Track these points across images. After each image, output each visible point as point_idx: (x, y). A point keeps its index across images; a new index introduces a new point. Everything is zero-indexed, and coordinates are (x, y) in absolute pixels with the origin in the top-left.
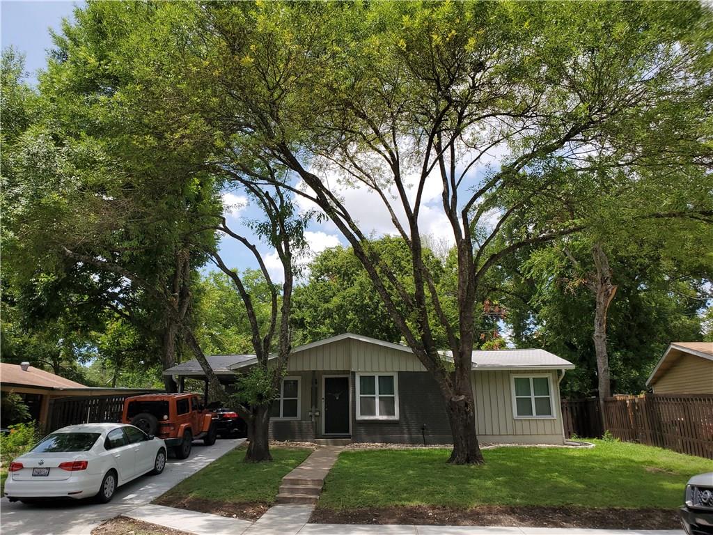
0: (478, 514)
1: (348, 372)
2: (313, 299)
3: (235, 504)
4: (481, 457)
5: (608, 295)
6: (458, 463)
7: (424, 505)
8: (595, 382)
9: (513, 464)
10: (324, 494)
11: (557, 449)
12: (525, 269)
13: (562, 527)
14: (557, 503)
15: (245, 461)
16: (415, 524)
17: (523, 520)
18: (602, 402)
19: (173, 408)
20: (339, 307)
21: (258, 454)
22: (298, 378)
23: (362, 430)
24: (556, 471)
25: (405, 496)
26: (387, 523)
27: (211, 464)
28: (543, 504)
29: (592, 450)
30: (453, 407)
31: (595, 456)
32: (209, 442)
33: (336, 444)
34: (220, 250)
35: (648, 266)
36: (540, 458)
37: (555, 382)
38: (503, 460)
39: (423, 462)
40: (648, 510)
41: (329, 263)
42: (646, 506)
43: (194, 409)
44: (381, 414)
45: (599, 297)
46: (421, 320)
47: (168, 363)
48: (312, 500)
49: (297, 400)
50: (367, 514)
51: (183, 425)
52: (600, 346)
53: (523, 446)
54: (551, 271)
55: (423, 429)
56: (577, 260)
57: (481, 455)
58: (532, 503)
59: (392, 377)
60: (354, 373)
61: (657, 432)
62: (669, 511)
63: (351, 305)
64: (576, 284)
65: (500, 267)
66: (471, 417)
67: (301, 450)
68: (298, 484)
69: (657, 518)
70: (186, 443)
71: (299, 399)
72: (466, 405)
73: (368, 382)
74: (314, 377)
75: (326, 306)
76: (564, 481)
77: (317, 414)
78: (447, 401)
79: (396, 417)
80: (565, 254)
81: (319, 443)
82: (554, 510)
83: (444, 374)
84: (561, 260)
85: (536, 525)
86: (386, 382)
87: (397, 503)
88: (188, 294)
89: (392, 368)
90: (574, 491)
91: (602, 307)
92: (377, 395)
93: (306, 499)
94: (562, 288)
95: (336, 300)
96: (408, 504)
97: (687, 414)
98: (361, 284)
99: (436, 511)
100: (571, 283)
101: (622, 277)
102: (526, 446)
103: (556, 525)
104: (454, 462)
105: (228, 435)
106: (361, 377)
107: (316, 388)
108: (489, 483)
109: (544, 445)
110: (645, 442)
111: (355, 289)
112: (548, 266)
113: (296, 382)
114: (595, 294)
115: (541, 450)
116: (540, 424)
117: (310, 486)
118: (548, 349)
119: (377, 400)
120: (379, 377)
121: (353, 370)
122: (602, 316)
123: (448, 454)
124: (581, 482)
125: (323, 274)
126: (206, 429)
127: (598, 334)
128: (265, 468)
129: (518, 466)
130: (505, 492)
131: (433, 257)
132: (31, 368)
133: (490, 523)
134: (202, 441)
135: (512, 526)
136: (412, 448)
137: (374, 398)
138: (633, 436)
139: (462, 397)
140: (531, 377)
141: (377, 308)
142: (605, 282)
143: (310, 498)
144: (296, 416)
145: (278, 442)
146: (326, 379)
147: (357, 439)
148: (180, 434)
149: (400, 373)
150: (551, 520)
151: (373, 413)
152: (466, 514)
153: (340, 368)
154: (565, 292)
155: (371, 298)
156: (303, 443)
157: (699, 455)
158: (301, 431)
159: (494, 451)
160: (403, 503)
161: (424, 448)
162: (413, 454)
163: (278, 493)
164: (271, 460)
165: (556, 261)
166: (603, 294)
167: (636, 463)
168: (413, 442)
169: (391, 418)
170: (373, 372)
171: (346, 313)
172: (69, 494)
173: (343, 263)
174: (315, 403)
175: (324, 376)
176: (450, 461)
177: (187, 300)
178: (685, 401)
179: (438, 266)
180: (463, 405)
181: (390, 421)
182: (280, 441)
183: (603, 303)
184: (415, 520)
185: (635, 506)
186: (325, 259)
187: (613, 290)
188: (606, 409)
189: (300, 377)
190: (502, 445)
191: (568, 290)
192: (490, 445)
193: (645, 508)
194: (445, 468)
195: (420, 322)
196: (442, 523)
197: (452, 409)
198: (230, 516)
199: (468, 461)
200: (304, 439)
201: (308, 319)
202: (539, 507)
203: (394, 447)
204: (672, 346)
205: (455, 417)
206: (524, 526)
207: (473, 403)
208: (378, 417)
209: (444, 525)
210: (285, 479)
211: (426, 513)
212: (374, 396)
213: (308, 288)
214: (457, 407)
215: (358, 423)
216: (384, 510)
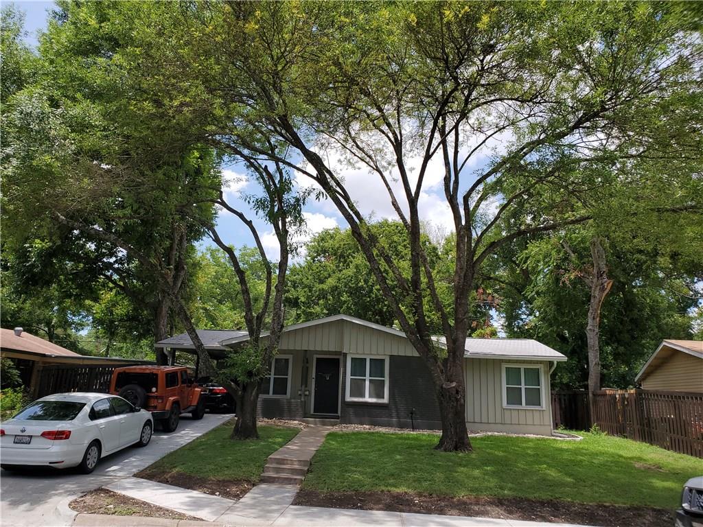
0: (465, 503)
1: (340, 353)
2: (308, 279)
3: (220, 481)
4: (469, 444)
5: (603, 289)
6: (445, 450)
7: (410, 491)
8: (585, 375)
9: (501, 454)
10: (310, 475)
11: (544, 440)
12: (522, 259)
13: (550, 521)
14: (545, 496)
15: (232, 437)
16: (400, 511)
17: (510, 512)
18: (591, 395)
19: (161, 381)
20: (334, 289)
21: (245, 431)
22: (290, 357)
23: (351, 411)
24: (545, 463)
25: (391, 481)
26: (372, 509)
27: (197, 438)
28: (531, 497)
29: (580, 442)
30: (443, 393)
31: (582, 449)
32: (197, 416)
33: (324, 424)
34: (217, 225)
35: (645, 262)
36: (528, 448)
37: (546, 373)
38: (491, 448)
39: (410, 447)
40: (637, 509)
41: (326, 244)
42: (636, 503)
43: (183, 382)
44: (370, 397)
45: (595, 291)
46: (416, 305)
47: (161, 336)
48: (297, 481)
49: (287, 379)
50: (352, 498)
51: (172, 399)
52: (593, 338)
53: (511, 435)
54: (547, 262)
56: (574, 252)
57: (470, 443)
58: (520, 495)
59: (383, 361)
60: (345, 355)
61: (646, 429)
62: (659, 510)
63: (345, 287)
64: (572, 277)
65: (496, 256)
66: (461, 404)
67: (289, 428)
68: (284, 464)
69: (648, 517)
70: (173, 416)
71: (289, 377)
72: (457, 392)
73: (359, 364)
74: (305, 356)
75: (321, 286)
76: (553, 473)
77: (307, 393)
78: (438, 388)
79: (386, 400)
80: (562, 246)
81: (307, 422)
82: (542, 504)
83: (435, 360)
84: (558, 252)
85: (524, 519)
86: (377, 365)
87: (384, 488)
88: (183, 268)
89: (384, 351)
90: (564, 485)
91: (597, 300)
92: (368, 378)
93: (291, 479)
94: (557, 280)
95: (331, 282)
96: (395, 490)
97: (677, 412)
98: (357, 267)
99: (422, 499)
100: (567, 275)
101: (618, 272)
102: (514, 436)
103: (545, 519)
104: (442, 448)
105: (217, 410)
106: (352, 359)
107: (307, 368)
108: (476, 472)
109: (532, 436)
110: (633, 436)
111: (350, 271)
112: (545, 257)
113: (287, 361)
114: (591, 288)
115: (529, 440)
116: (529, 415)
117: (296, 467)
118: (539, 339)
119: (367, 383)
120: (370, 359)
121: (344, 351)
122: (596, 310)
123: (436, 441)
124: (570, 475)
125: (319, 255)
126: (195, 403)
127: (591, 327)
128: (252, 445)
129: (506, 457)
130: (493, 482)
131: (430, 243)
132: (24, 334)
133: (477, 514)
134: (190, 415)
135: (499, 518)
136: (400, 432)
137: (365, 380)
138: (621, 431)
139: (454, 384)
140: (522, 367)
141: (371, 291)
142: (601, 276)
143: (296, 479)
144: (286, 394)
145: (267, 420)
146: (317, 359)
147: (345, 420)
148: (168, 407)
149: (391, 357)
150: (538, 513)
151: (363, 395)
152: (453, 503)
153: (332, 349)
154: (561, 284)
155: (366, 281)
156: (292, 422)
157: (687, 453)
158: (290, 411)
159: (482, 439)
160: (389, 488)
161: (412, 432)
162: (400, 439)
163: (263, 471)
164: (258, 437)
165: (553, 253)
166: (599, 287)
167: (625, 458)
168: (402, 426)
169: (380, 401)
170: (364, 354)
171: (340, 294)
172: (50, 463)
173: (340, 245)
174: (305, 381)
175: (315, 356)
176: (438, 447)
177: (182, 273)
178: (675, 399)
179: (434, 252)
180: (454, 392)
181: (380, 404)
182: (268, 419)
183: (598, 296)
184: (401, 506)
185: (625, 504)
186: (323, 239)
187: (608, 284)
188: (595, 402)
189: (292, 356)
190: (490, 434)
191: (563, 282)
192: (478, 433)
193: (635, 506)
194: (432, 454)
195: (414, 307)
196: (429, 511)
197: (442, 395)
198: (213, 494)
199: (456, 448)
200: (292, 418)
201: (303, 299)
202: (528, 500)
203: (382, 430)
204: (664, 343)
205: (445, 404)
206: (511, 519)
207: (464, 391)
208: (367, 399)
209: (431, 514)
210: (270, 458)
211: (412, 500)
212: (364, 378)
213: (304, 268)
214: (448, 394)
215: (347, 405)
216: (370, 495)
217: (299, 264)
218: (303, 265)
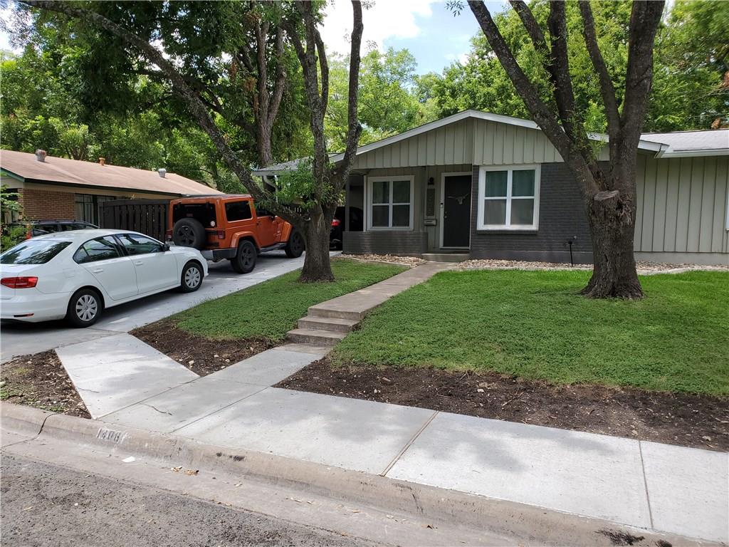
0: (570, 400)
1: (468, 167)
4: (637, 287)
6: (595, 296)
9: (695, 302)
10: (352, 334)
15: (299, 280)
16: (438, 408)
17: (653, 421)
19: (221, 212)
22: (411, 178)
23: (484, 243)
25: (460, 350)
26: (391, 401)
28: (717, 392)
30: (596, 209)
43: (259, 214)
44: (512, 223)
48: (331, 341)
49: (409, 206)
50: (374, 378)
51: (238, 234)
55: (570, 243)
57: (638, 285)
59: (532, 172)
60: (477, 168)
66: (626, 226)
67: (392, 266)
70: (245, 255)
71: (412, 204)
72: (620, 206)
73: (497, 179)
74: (428, 176)
77: (434, 222)
78: (587, 201)
79: (534, 227)
81: (427, 259)
86: (523, 178)
88: (282, 76)
89: (533, 159)
92: (509, 197)
96: (454, 366)
99: (494, 386)
104: (591, 293)
106: (487, 172)
107: (434, 191)
113: (406, 184)
119: (509, 204)
120: (514, 171)
121: (476, 163)
126: (285, 239)
129: (702, 307)
132: (168, 175)
134: (283, 252)
135: (627, 436)
137: (505, 201)
139: (614, 193)
143: (332, 339)
144: (408, 225)
145: (376, 256)
146: (446, 178)
147: (475, 255)
148: (234, 244)
149: (544, 165)
150: (723, 430)
151: (502, 222)
152: (547, 397)
153: (458, 161)
156: (405, 259)
160: (447, 363)
161: (569, 269)
162: (542, 278)
163: (296, 327)
164: (331, 280)
168: (555, 261)
169: (526, 228)
170: (504, 165)
172: (15, 316)
175: (444, 175)
176: (585, 292)
177: (282, 82)
180: (613, 206)
181: (525, 231)
184: (446, 398)
189: (413, 176)
190: (696, 268)
197: (594, 213)
198: (185, 363)
202: (706, 398)
205: (597, 226)
206: (655, 439)
207: (633, 204)
208: (508, 226)
209: (493, 417)
210: (311, 309)
211: (474, 387)
212: (504, 198)
213: (465, 69)
214: (602, 209)
215: (479, 235)
216: (408, 374)
217: (459, 64)
218: (464, 65)
